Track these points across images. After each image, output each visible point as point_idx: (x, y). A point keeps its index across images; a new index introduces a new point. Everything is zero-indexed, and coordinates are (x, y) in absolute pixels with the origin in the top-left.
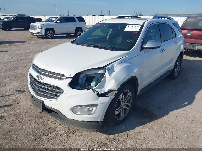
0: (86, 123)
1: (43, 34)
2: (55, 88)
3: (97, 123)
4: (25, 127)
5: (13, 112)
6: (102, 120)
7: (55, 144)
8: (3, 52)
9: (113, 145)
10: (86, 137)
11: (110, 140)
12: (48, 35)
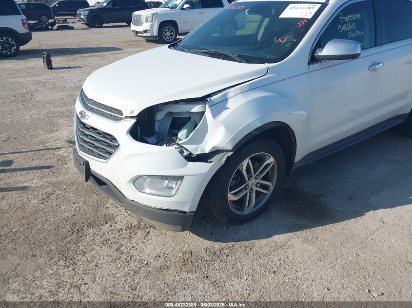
0: (159, 211)
1: (155, 33)
2: (107, 136)
3: (180, 214)
4: (62, 208)
5: (54, 180)
6: (194, 210)
7: (104, 245)
8: (74, 69)
9: (213, 262)
10: (166, 240)
11: (211, 253)
12: (164, 34)
